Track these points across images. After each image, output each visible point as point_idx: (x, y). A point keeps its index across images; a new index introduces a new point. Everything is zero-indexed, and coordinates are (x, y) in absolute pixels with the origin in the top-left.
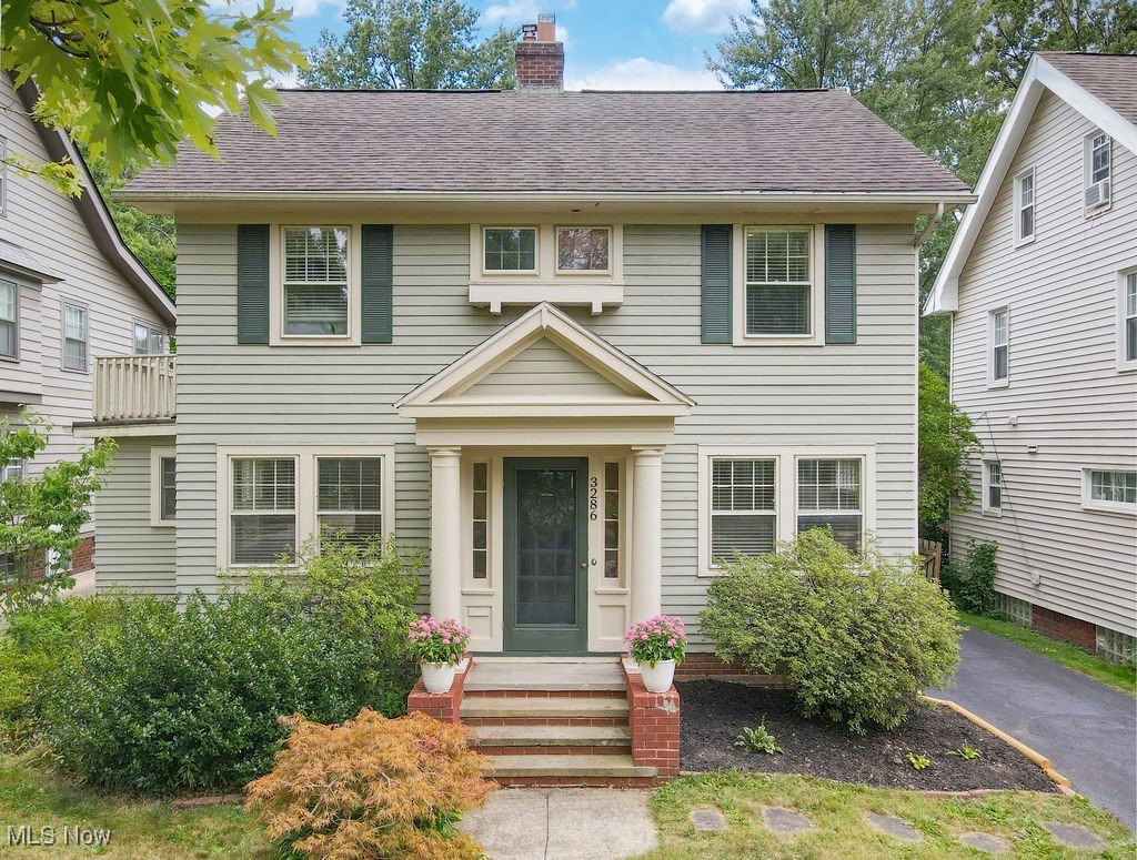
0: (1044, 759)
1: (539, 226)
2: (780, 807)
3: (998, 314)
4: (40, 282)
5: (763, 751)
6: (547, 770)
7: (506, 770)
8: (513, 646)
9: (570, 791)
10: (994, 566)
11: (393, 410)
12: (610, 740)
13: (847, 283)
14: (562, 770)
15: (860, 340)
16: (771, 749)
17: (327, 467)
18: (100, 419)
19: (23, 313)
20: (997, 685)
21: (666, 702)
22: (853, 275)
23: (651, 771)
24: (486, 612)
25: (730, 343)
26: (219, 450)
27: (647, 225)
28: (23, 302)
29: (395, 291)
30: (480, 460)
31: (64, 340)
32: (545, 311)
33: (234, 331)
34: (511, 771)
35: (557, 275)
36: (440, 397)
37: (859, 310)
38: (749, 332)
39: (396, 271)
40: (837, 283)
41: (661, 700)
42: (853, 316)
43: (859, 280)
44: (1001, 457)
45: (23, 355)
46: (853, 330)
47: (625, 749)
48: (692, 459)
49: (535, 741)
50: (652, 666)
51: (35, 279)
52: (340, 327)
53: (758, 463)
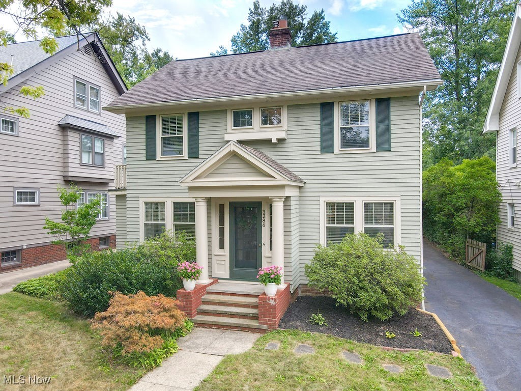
0: (454, 340)
1: (253, 108)
2: (307, 345)
3: (513, 130)
4: (113, 138)
5: (318, 324)
6: (226, 323)
7: (211, 321)
8: (233, 276)
9: (233, 332)
10: (512, 255)
11: (178, 184)
12: (253, 314)
13: (386, 124)
14: (231, 323)
15: (392, 149)
16: (321, 323)
17: (177, 205)
18: (117, 188)
19: (106, 150)
20: (475, 310)
21: (271, 300)
22: (389, 120)
23: (265, 327)
24: (223, 262)
25: (333, 153)
26: (140, 199)
27: (297, 105)
28: (106, 146)
29: (200, 137)
30: (221, 203)
31: (123, 159)
32: (232, 144)
33: (145, 155)
34: (212, 322)
35: (261, 128)
36: (194, 179)
37: (392, 136)
38: (341, 148)
39: (200, 130)
40: (381, 124)
41: (269, 299)
42: (389, 138)
43: (392, 122)
44: (514, 202)
45: (106, 165)
46: (389, 145)
47: (255, 317)
48: (317, 202)
49: (225, 312)
50: (266, 285)
51: (111, 137)
52: (180, 152)
53: (346, 204)
